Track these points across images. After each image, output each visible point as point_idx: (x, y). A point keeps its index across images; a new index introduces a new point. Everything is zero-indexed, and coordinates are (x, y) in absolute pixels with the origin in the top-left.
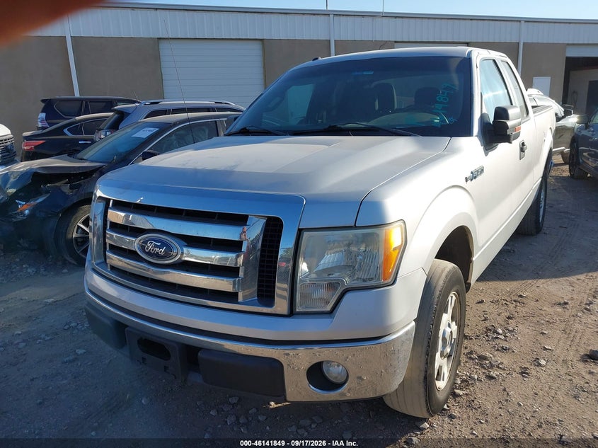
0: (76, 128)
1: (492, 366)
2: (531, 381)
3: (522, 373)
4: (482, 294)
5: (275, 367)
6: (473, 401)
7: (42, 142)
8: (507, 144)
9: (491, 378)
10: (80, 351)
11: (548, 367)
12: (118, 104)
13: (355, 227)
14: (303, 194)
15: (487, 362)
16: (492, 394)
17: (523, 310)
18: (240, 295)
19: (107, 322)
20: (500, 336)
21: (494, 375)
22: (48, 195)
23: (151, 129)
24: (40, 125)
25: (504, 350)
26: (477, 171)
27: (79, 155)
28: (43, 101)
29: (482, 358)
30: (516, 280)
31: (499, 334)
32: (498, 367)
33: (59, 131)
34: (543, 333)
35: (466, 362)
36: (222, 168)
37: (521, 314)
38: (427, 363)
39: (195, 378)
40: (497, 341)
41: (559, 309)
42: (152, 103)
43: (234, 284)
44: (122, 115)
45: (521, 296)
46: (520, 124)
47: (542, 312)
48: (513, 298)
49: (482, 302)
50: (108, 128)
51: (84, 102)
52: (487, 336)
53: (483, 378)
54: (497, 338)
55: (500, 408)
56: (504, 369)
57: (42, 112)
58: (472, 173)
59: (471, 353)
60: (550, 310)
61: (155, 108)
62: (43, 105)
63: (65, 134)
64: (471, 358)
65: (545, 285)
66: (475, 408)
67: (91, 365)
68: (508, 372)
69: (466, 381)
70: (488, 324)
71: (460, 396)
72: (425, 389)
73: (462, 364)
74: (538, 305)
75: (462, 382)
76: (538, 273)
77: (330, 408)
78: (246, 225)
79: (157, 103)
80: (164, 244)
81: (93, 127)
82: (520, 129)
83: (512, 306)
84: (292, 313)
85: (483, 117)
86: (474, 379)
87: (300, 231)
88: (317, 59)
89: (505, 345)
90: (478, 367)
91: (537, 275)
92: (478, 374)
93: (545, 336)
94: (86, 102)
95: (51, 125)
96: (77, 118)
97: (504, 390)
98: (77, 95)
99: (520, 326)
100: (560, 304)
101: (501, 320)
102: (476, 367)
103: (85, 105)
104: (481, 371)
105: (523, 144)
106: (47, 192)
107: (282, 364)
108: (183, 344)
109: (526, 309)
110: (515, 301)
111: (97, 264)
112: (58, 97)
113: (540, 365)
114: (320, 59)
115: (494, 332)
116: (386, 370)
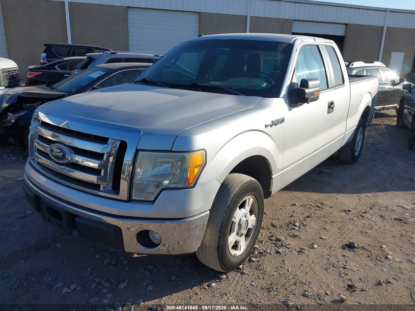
0: (63, 66)
1: (282, 245)
2: (303, 257)
3: (300, 251)
4: (297, 200)
5: (118, 231)
6: (260, 265)
7: (41, 73)
8: (306, 104)
9: (278, 252)
10: (28, 212)
11: (318, 249)
12: (95, 51)
13: (171, 151)
14: (142, 127)
15: (280, 243)
16: (274, 262)
17: (319, 213)
18: (101, 186)
19: (32, 195)
20: (296, 228)
21: (281, 251)
22: (27, 111)
23: (101, 72)
24: (42, 61)
25: (295, 236)
26: (278, 121)
27: (55, 86)
28: (45, 45)
29: (278, 240)
30: (325, 193)
31: (296, 226)
32: (286, 247)
33: (52, 67)
34: (325, 228)
35: (267, 241)
36: (105, 107)
37: (317, 215)
38: (220, 238)
39: (75, 233)
40: (292, 231)
41: (343, 214)
42: (111, 53)
43: (98, 179)
44: (91, 60)
45: (322, 204)
46: (319, 91)
47: (332, 215)
48: (317, 204)
49: (295, 205)
50: (80, 68)
51: (72, 48)
52: (288, 227)
53: (273, 252)
54: (293, 228)
55: (276, 271)
56: (289, 248)
57: (44, 52)
58: (272, 122)
59: (272, 236)
60: (336, 214)
61: (113, 56)
62: (45, 47)
63: (55, 69)
64: (271, 240)
65: (342, 198)
66: (259, 270)
67: (34, 221)
68: (290, 250)
69: (261, 253)
70: (292, 219)
71: (254, 262)
72: (218, 254)
73: (264, 243)
74: (331, 210)
75: (259, 253)
76: (342, 189)
77: (170, 261)
78: (107, 144)
79: (115, 53)
80: (62, 151)
81: (72, 65)
82: (319, 94)
83: (313, 209)
84: (130, 200)
85: (292, 85)
86: (266, 252)
87: (137, 151)
88: (201, 36)
89: (296, 233)
90: (273, 245)
91: (340, 191)
92: (271, 249)
93: (326, 230)
94: (74, 48)
95: (49, 61)
96: (66, 59)
97: (283, 261)
98: (70, 42)
99: (313, 223)
100: (345, 211)
101: (301, 217)
102: (272, 245)
103: (73, 50)
104: (274, 248)
105: (332, 103)
106: (27, 109)
107: (121, 229)
108: (69, 212)
109: (322, 213)
110: (317, 206)
111: (31, 159)
112: (55, 43)
113: (313, 248)
114: (203, 36)
115: (293, 225)
116: (188, 238)
